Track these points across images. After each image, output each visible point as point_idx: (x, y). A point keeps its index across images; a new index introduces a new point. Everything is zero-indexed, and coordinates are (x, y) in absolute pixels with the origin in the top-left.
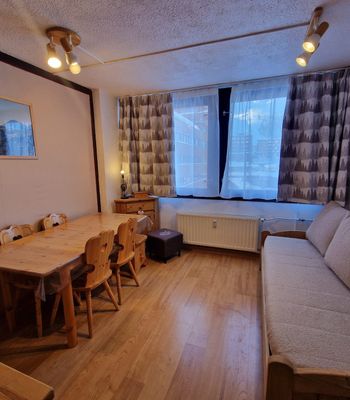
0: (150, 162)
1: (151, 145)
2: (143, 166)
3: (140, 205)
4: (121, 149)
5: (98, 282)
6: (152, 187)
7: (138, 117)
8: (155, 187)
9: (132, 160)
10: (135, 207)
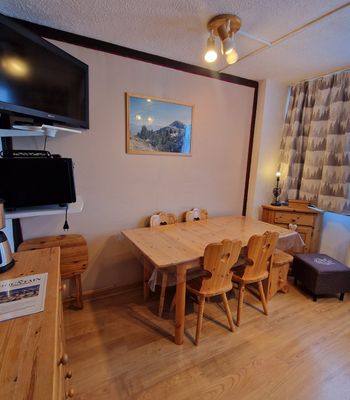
0: (319, 164)
1: (325, 141)
2: (309, 168)
3: (294, 216)
4: (283, 146)
5: (213, 292)
6: (316, 198)
7: (312, 105)
8: (321, 197)
9: (294, 161)
10: (287, 218)
